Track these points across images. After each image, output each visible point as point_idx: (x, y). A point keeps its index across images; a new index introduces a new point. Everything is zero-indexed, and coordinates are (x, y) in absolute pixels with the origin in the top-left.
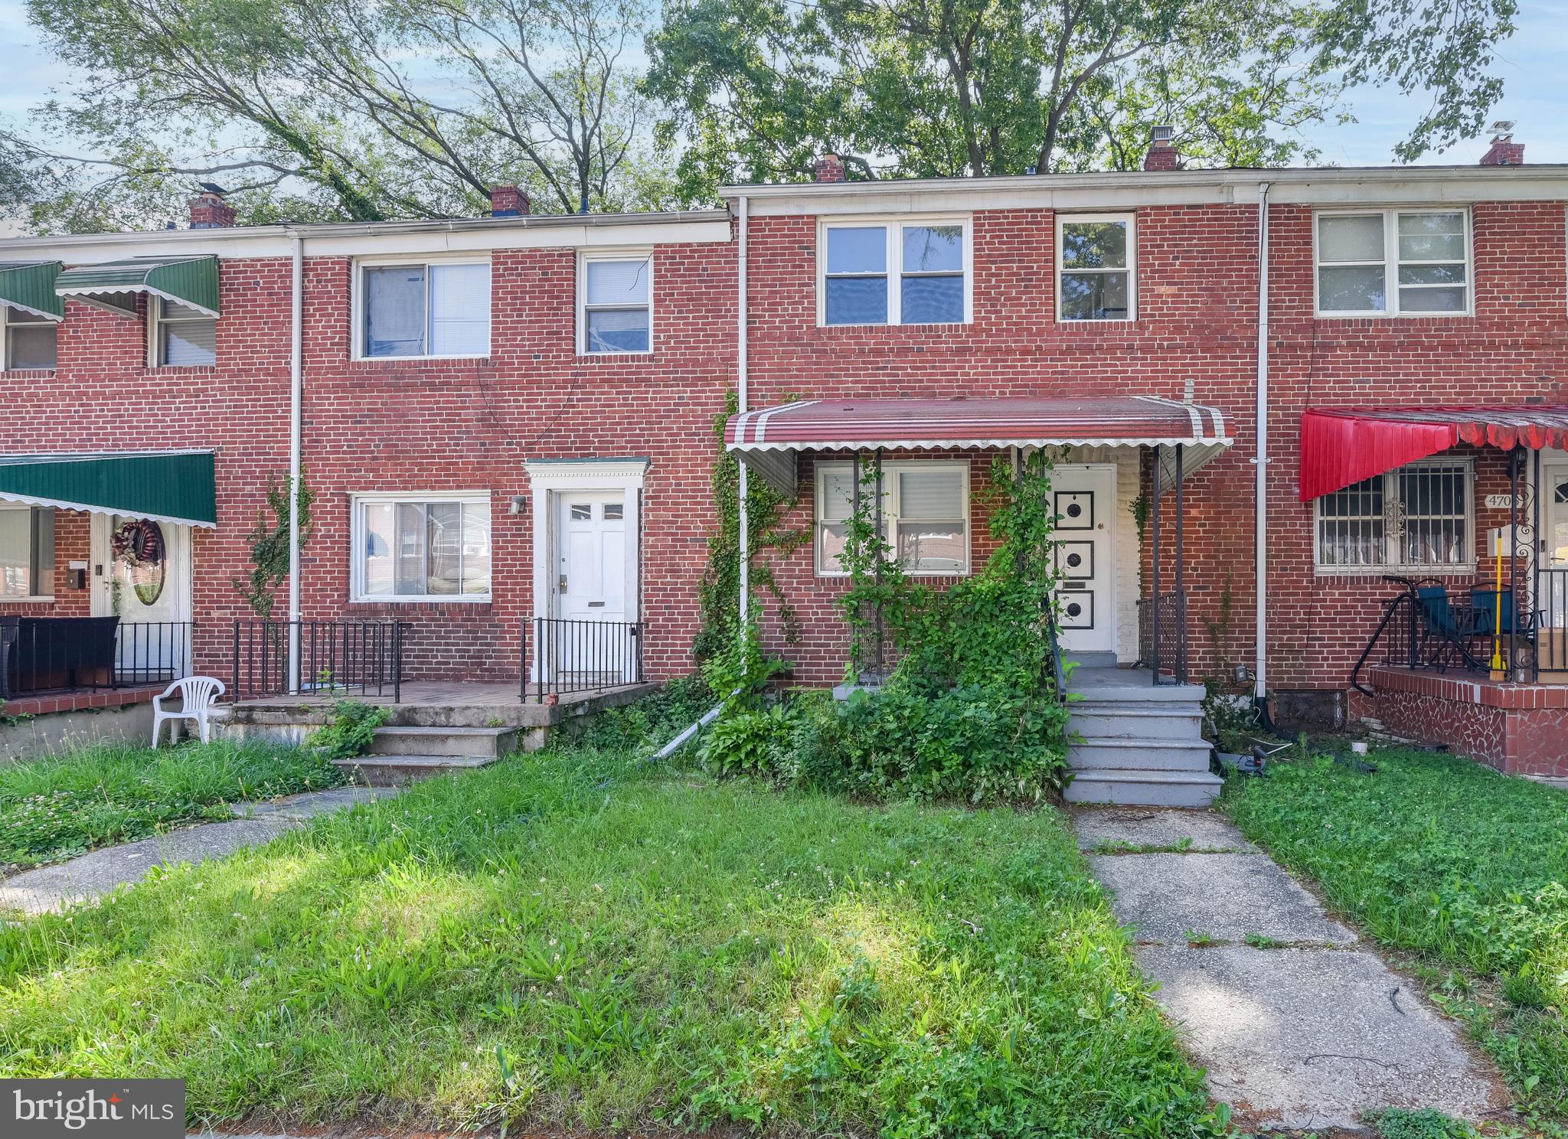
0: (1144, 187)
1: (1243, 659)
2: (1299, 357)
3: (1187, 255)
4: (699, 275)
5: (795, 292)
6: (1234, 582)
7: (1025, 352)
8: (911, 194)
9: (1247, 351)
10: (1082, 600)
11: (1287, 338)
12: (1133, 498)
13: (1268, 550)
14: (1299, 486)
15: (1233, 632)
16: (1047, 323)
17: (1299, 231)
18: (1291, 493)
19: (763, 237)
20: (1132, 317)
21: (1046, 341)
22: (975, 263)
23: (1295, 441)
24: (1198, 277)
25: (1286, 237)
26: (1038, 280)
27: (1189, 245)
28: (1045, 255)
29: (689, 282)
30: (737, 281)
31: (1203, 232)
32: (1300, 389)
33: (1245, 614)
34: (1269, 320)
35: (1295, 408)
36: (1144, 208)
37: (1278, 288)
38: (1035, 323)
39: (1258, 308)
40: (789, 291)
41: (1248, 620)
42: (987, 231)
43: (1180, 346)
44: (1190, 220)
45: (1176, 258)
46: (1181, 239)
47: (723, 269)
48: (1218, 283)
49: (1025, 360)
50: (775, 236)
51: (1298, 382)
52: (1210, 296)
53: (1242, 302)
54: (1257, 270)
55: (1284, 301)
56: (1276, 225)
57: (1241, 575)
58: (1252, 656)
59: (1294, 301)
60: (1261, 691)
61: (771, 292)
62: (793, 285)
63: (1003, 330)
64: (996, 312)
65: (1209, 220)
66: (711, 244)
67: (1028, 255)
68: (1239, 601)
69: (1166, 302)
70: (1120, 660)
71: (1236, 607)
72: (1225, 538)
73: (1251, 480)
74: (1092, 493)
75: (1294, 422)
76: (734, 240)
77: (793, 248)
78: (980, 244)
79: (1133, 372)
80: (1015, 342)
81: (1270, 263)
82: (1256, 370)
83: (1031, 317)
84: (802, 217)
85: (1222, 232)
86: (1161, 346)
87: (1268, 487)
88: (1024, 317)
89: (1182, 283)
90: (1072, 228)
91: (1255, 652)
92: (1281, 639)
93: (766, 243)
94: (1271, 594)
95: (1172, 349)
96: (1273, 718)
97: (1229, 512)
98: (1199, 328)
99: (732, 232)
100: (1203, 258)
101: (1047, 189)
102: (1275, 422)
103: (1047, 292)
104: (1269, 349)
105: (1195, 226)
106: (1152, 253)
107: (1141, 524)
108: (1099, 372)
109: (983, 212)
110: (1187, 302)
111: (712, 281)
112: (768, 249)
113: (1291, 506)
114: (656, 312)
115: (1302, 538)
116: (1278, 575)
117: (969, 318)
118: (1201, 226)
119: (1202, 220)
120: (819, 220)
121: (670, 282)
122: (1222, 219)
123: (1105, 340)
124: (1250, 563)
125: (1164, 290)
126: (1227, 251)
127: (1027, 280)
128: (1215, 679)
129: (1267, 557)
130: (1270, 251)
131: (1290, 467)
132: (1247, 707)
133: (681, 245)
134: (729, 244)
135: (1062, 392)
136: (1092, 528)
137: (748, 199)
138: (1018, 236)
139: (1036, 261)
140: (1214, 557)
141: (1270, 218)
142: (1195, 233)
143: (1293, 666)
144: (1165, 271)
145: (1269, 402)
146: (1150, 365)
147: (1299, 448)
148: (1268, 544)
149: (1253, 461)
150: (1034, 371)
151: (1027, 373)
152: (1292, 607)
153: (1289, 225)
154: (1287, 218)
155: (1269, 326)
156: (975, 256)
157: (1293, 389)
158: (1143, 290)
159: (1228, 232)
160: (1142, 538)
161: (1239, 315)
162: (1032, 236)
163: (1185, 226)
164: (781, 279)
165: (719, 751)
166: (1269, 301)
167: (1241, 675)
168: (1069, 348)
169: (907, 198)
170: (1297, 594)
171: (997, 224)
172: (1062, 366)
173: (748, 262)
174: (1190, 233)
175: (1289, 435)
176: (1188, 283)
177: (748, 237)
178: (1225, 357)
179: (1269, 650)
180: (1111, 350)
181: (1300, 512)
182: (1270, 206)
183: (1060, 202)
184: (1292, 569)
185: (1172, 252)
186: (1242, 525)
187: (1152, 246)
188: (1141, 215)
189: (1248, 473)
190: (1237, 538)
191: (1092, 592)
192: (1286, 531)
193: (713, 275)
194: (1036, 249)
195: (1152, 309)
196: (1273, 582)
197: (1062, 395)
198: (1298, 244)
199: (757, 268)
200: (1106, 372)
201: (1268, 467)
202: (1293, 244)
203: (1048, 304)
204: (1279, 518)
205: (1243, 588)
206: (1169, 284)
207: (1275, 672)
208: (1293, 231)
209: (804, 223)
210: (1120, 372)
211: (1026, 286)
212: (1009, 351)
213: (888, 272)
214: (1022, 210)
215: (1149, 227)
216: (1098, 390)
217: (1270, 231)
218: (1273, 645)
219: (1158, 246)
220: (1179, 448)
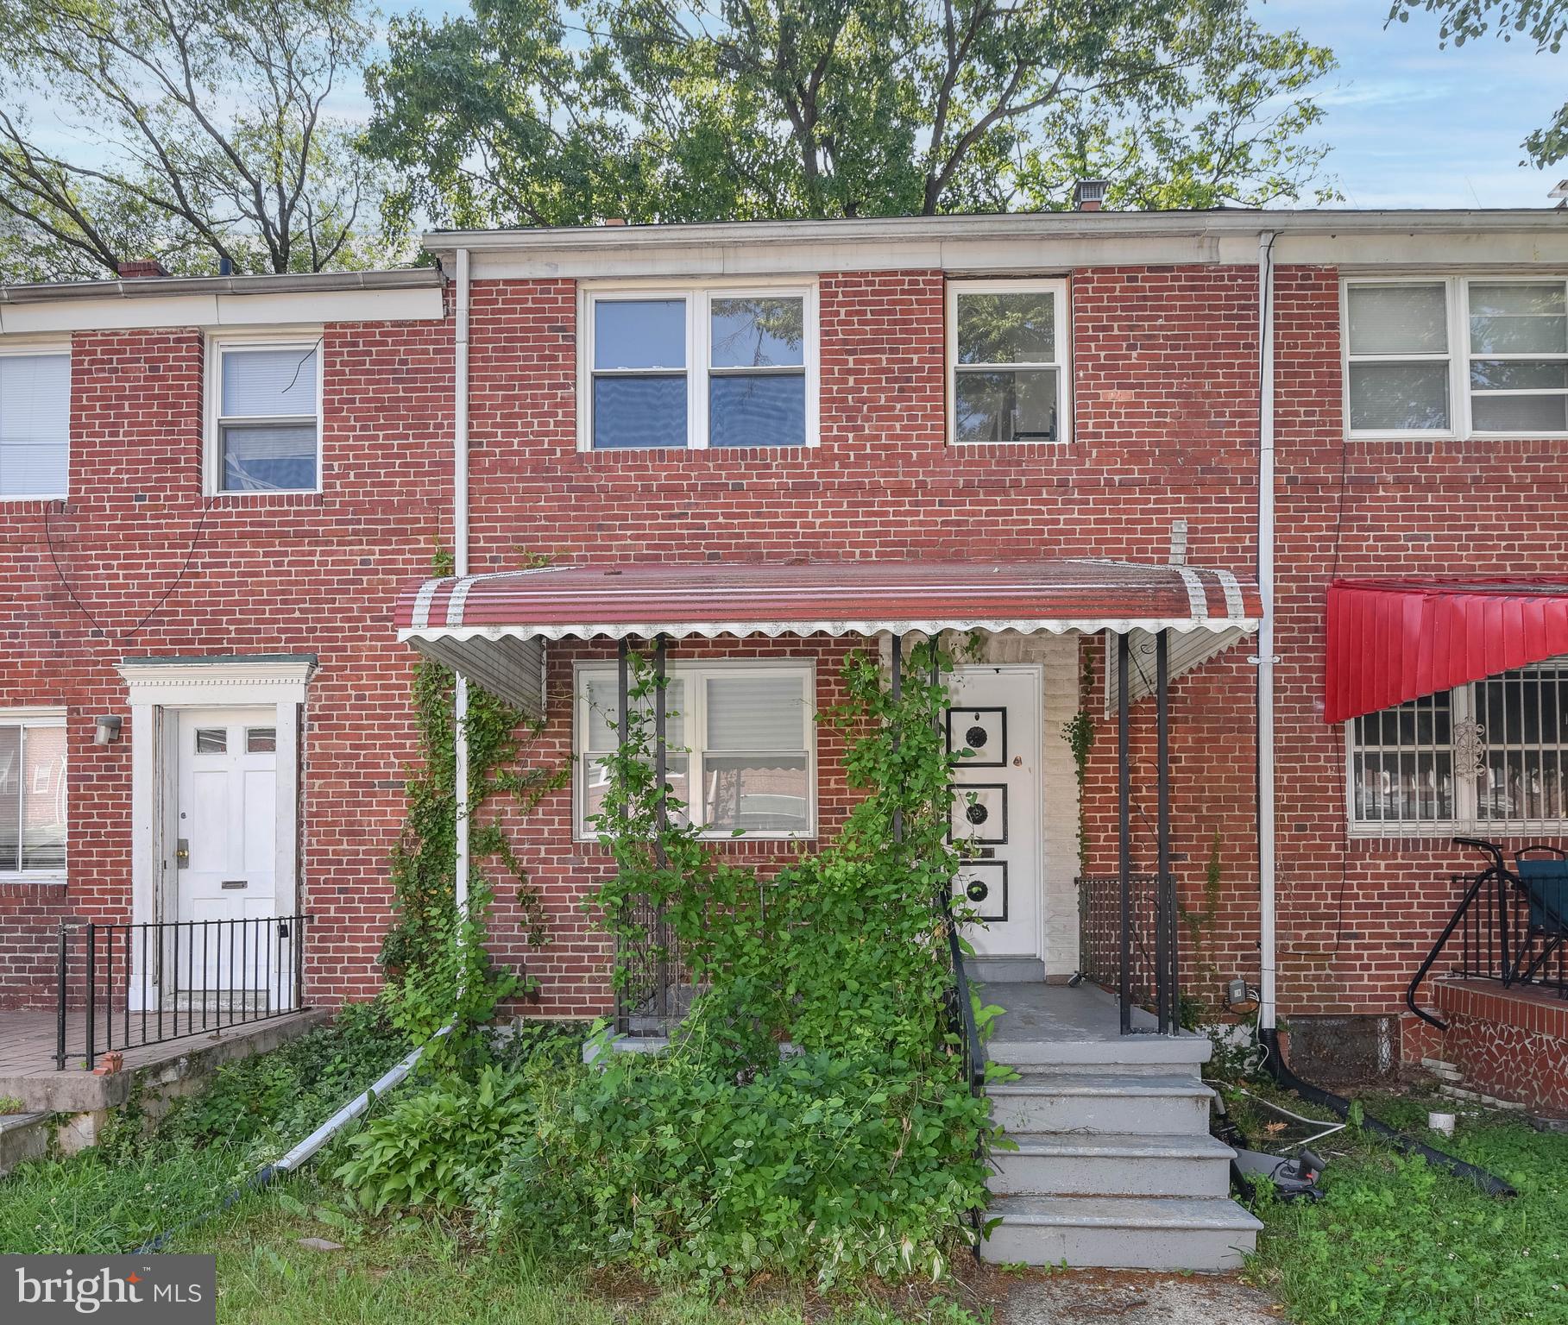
0: (1084, 236)
1: (1240, 968)
2: (1321, 500)
3: (1149, 342)
4: (395, 371)
5: (544, 397)
6: (1224, 847)
7: (901, 490)
8: (722, 245)
9: (1241, 490)
10: (990, 876)
11: (1302, 470)
12: (1069, 719)
13: (1277, 799)
14: (1323, 699)
15: (1224, 926)
16: (934, 447)
17: (1320, 306)
18: (1310, 710)
19: (494, 312)
20: (1064, 436)
21: (932, 474)
22: (822, 352)
23: (1316, 630)
24: (1166, 376)
25: (1300, 317)
26: (919, 380)
27: (1152, 328)
28: (931, 341)
29: (378, 382)
30: (453, 379)
31: (1173, 308)
32: (1322, 549)
33: (1242, 897)
34: (1276, 443)
35: (1315, 579)
36: (1082, 270)
37: (1287, 394)
38: (914, 447)
39: (1259, 424)
40: (534, 397)
41: (1247, 907)
42: (841, 304)
43: (1140, 483)
44: (1152, 289)
45: (1132, 347)
46: (1140, 318)
47: (431, 361)
48: (1196, 386)
49: (901, 504)
50: (514, 311)
51: (1320, 538)
52: (1185, 405)
53: (1234, 414)
54: (1256, 366)
55: (1297, 414)
56: (1285, 297)
57: (1236, 838)
58: (1253, 963)
59: (1313, 413)
60: (1268, 1019)
61: (505, 397)
62: (540, 387)
63: (866, 456)
64: (855, 429)
65: (1181, 288)
66: (413, 323)
67: (904, 341)
68: (1233, 877)
69: (1118, 415)
70: (1050, 970)
71: (1228, 887)
72: (1210, 780)
73: (1248, 690)
74: (1003, 710)
75: (1314, 599)
76: (449, 312)
77: (541, 330)
78: (831, 323)
79: (1066, 522)
80: (885, 475)
81: (1276, 356)
82: (1257, 520)
83: (909, 437)
84: (555, 281)
85: (1202, 307)
86: (1109, 483)
87: (1276, 700)
88: (898, 437)
89: (1141, 386)
90: (969, 306)
91: (1259, 957)
92: (1298, 937)
93: (498, 321)
94: (1283, 867)
95: (1126, 486)
96: (1286, 1060)
97: (1217, 740)
98: (1169, 455)
99: (446, 304)
100: (1174, 347)
101: (933, 239)
102: (1285, 600)
103: (934, 399)
104: (1277, 488)
105: (1160, 298)
106: (1096, 339)
107: (1081, 759)
108: (1015, 522)
109: (835, 274)
110: (1149, 415)
111: (414, 380)
112: (501, 331)
113: (1311, 730)
114: (326, 428)
115: (1328, 779)
116: (1292, 838)
117: (813, 439)
118: (1169, 298)
119: (1171, 288)
120: (582, 287)
121: (349, 382)
122: (1202, 288)
123: (1023, 473)
124: (1250, 819)
125: (1114, 395)
126: (1210, 337)
127: (903, 380)
128: (1196, 999)
129: (1276, 808)
130: (1276, 336)
131: (1311, 670)
132: (1246, 1043)
133: (367, 325)
134: (441, 322)
135: (957, 553)
136: (1004, 764)
137: (470, 253)
138: (889, 312)
139: (916, 351)
140: (1194, 809)
141: (1276, 287)
142: (1160, 308)
143: (1317, 978)
144: (1116, 367)
145: (1276, 569)
146: (1094, 512)
147: (1324, 640)
148: (1277, 789)
149: (1252, 660)
150: (914, 521)
151: (903, 524)
152: (1315, 887)
153: (1305, 297)
154: (1300, 287)
155: (1276, 452)
156: (823, 343)
157: (1311, 549)
158: (1081, 396)
159: (1211, 307)
160: (1082, 781)
161: (1229, 434)
162: (911, 312)
163: (1145, 298)
164: (522, 378)
165: (371, 1171)
166: (1276, 414)
167: (1238, 993)
168: (968, 484)
169: (718, 252)
170: (1322, 867)
171: (856, 294)
172: (958, 513)
173: (470, 350)
174: (1153, 308)
175: (1307, 620)
176: (1150, 386)
177: (471, 312)
178: (1208, 500)
179: (1281, 954)
180: (1034, 487)
181: (1327, 739)
182: (1276, 268)
183: (954, 259)
184: (1314, 828)
185: (1126, 338)
186: (1235, 760)
187: (1095, 329)
188: (1077, 281)
189: (1246, 679)
190: (1228, 779)
191: (1004, 864)
192: (1303, 769)
193: (417, 371)
194: (916, 331)
195: (1096, 425)
196: (1284, 847)
197: (958, 558)
198: (1319, 326)
199: (484, 359)
200: (1026, 522)
201: (1276, 669)
202: (1310, 327)
203: (936, 417)
204: (1294, 749)
205: (1237, 858)
206: (1121, 386)
207: (1289, 989)
208: (1310, 307)
209: (557, 291)
210: (1046, 522)
211: (901, 390)
212: (876, 490)
213: (688, 367)
214: (894, 273)
215: (1089, 300)
216: (1014, 552)
217: (1276, 307)
218: (1285, 947)
219: (1105, 329)
220: (1162, 636)
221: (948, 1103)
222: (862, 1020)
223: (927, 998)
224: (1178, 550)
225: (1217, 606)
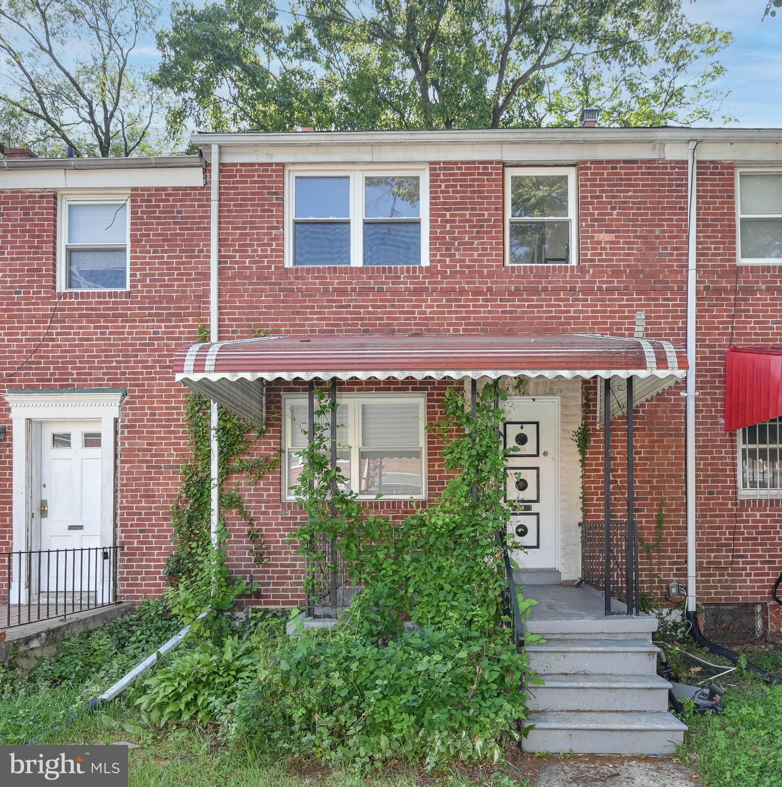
0: (586, 142)
1: (675, 575)
2: (723, 299)
3: (624, 206)
4: (174, 218)
5: (264, 234)
6: (666, 505)
7: (477, 292)
8: (371, 144)
9: (677, 294)
10: (529, 522)
11: (712, 282)
12: (576, 429)
13: (697, 476)
14: (724, 417)
15: (666, 551)
16: (497, 267)
17: (724, 185)
18: (717, 424)
19: (234, 182)
20: (574, 261)
21: (496, 282)
22: (431, 210)
23: (720, 376)
24: (634, 226)
25: (712, 191)
26: (489, 226)
27: (625, 197)
28: (495, 203)
29: (164, 224)
30: (209, 223)
31: (638, 185)
32: (724, 328)
33: (677, 534)
34: (697, 266)
35: (720, 346)
36: (585, 162)
37: (704, 237)
38: (485, 266)
39: (687, 255)
40: (258, 234)
41: (679, 540)
42: (442, 181)
43: (618, 289)
44: (626, 174)
45: (613, 208)
46: (618, 191)
47: (195, 212)
48: (651, 232)
49: (478, 300)
50: (246, 182)
51: (722, 323)
52: (645, 243)
53: (673, 249)
54: (686, 220)
55: (709, 249)
56: (703, 180)
57: (673, 499)
58: (683, 573)
59: (719, 249)
60: (691, 605)
61: (241, 234)
62: (262, 228)
63: (457, 272)
64: (451, 255)
65: (643, 174)
66: (185, 189)
67: (480, 203)
68: (671, 522)
69: (605, 249)
70: (564, 577)
71: (668, 528)
72: (658, 465)
73: (681, 411)
74: (537, 423)
75: (719, 358)
76: (207, 183)
77: (263, 194)
78: (436, 192)
79: (575, 312)
80: (468, 283)
81: (698, 214)
82: (686, 311)
83: (482, 261)
84: (271, 164)
85: (654, 185)
86: (600, 289)
87: (697, 418)
88: (476, 261)
89: (619, 231)
90: (518, 183)
91: (686, 569)
92: (709, 557)
93: (237, 188)
94: (700, 516)
95: (610, 291)
96: (702, 630)
97: (662, 441)
98: (635, 272)
99: (205, 177)
100: (638, 209)
101: (497, 143)
102: (702, 358)
103: (497, 238)
104: (698, 293)
105: (630, 179)
106: (592, 203)
107: (583, 452)
108: (545, 312)
109: (439, 163)
110: (623, 249)
111: (186, 223)
112: (239, 194)
113: (717, 435)
114: (132, 252)
115: (726, 464)
116: (706, 499)
117: (425, 261)
118: (635, 179)
119: (637, 174)
120: (287, 168)
121: (146, 224)
122: (655, 174)
123: (550, 282)
124: (681, 487)
125: (603, 237)
126: (659, 203)
127: (478, 225)
128: (649, 594)
129: (697, 481)
130: (698, 203)
131: (717, 400)
132: (679, 620)
133: (157, 189)
134: (202, 188)
135: (510, 330)
136: (538, 455)
137: (220, 147)
138: (471, 186)
139: (487, 209)
140: (648, 482)
141: (698, 174)
142: (630, 185)
143: (720, 581)
144: (604, 220)
145: (697, 340)
146: (591, 306)
147: (725, 382)
148: (697, 470)
149: (683, 394)
150: (486, 310)
151: (478, 312)
152: (719, 528)
153: (714, 180)
154: (712, 174)
155: (697, 271)
156: (431, 204)
157: (718, 329)
158: (584, 237)
159: (660, 185)
160: (584, 465)
161: (670, 260)
162: (484, 186)
163: (621, 179)
164: (251, 222)
166: (697, 249)
167: (674, 591)
168: (517, 289)
169: (369, 148)
170: (723, 516)
171: (451, 175)
172: (511, 306)
173: (220, 206)
174: (626, 185)
175: (715, 370)
176: (624, 231)
177: (220, 182)
178: (657, 299)
179: (699, 567)
180: (556, 291)
181: (726, 441)
182: (698, 162)
183: (509, 155)
184: (718, 493)
185: (610, 203)
186: (673, 453)
187: (592, 197)
188: (581, 169)
189: (679, 405)
190: (669, 464)
191: (538, 514)
192: (713, 458)
193: (187, 218)
194: (486, 198)
195: (592, 255)
196: (701, 505)
197: (511, 333)
198: (722, 197)
199: (228, 211)
200: (551, 312)
201: (697, 399)
202: (718, 197)
203: (498, 249)
204: (707, 447)
205: (674, 510)
206: (607, 232)
207: (704, 588)
208: (718, 185)
209: (273, 171)
210: (563, 312)
211: (478, 232)
212: (462, 292)
213: (351, 218)
214: (474, 162)
215: (589, 180)
216: (544, 330)
217: (698, 185)
218: (701, 563)
219: (597, 197)
220: (630, 380)
221: (504, 657)
222: (453, 608)
223: (491, 594)
224: (639, 329)
225: (662, 362)
